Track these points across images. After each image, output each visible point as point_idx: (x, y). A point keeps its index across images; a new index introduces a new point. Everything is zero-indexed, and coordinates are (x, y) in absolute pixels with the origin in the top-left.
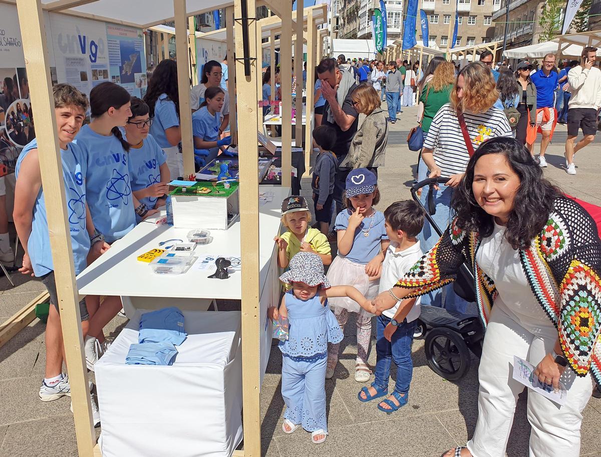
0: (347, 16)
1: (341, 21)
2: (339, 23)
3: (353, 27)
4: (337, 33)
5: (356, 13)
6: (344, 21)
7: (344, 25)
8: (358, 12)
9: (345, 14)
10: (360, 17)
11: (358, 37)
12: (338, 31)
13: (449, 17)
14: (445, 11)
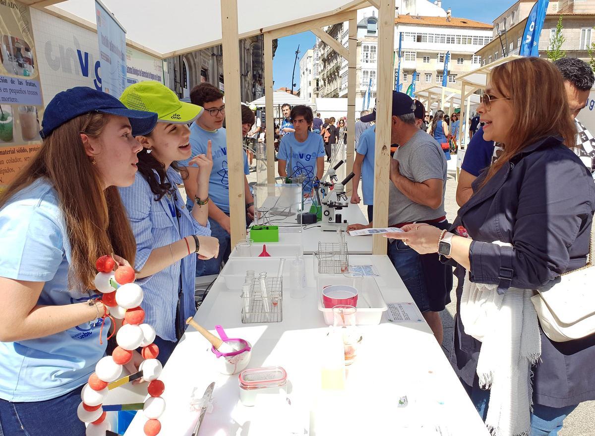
0: (328, 77)
1: (321, 83)
2: (320, 85)
3: (334, 87)
4: (317, 94)
5: (336, 74)
6: (325, 83)
7: (325, 85)
8: (338, 73)
9: (325, 77)
10: (341, 77)
11: (340, 96)
12: (318, 92)
13: (430, 76)
14: (426, 70)
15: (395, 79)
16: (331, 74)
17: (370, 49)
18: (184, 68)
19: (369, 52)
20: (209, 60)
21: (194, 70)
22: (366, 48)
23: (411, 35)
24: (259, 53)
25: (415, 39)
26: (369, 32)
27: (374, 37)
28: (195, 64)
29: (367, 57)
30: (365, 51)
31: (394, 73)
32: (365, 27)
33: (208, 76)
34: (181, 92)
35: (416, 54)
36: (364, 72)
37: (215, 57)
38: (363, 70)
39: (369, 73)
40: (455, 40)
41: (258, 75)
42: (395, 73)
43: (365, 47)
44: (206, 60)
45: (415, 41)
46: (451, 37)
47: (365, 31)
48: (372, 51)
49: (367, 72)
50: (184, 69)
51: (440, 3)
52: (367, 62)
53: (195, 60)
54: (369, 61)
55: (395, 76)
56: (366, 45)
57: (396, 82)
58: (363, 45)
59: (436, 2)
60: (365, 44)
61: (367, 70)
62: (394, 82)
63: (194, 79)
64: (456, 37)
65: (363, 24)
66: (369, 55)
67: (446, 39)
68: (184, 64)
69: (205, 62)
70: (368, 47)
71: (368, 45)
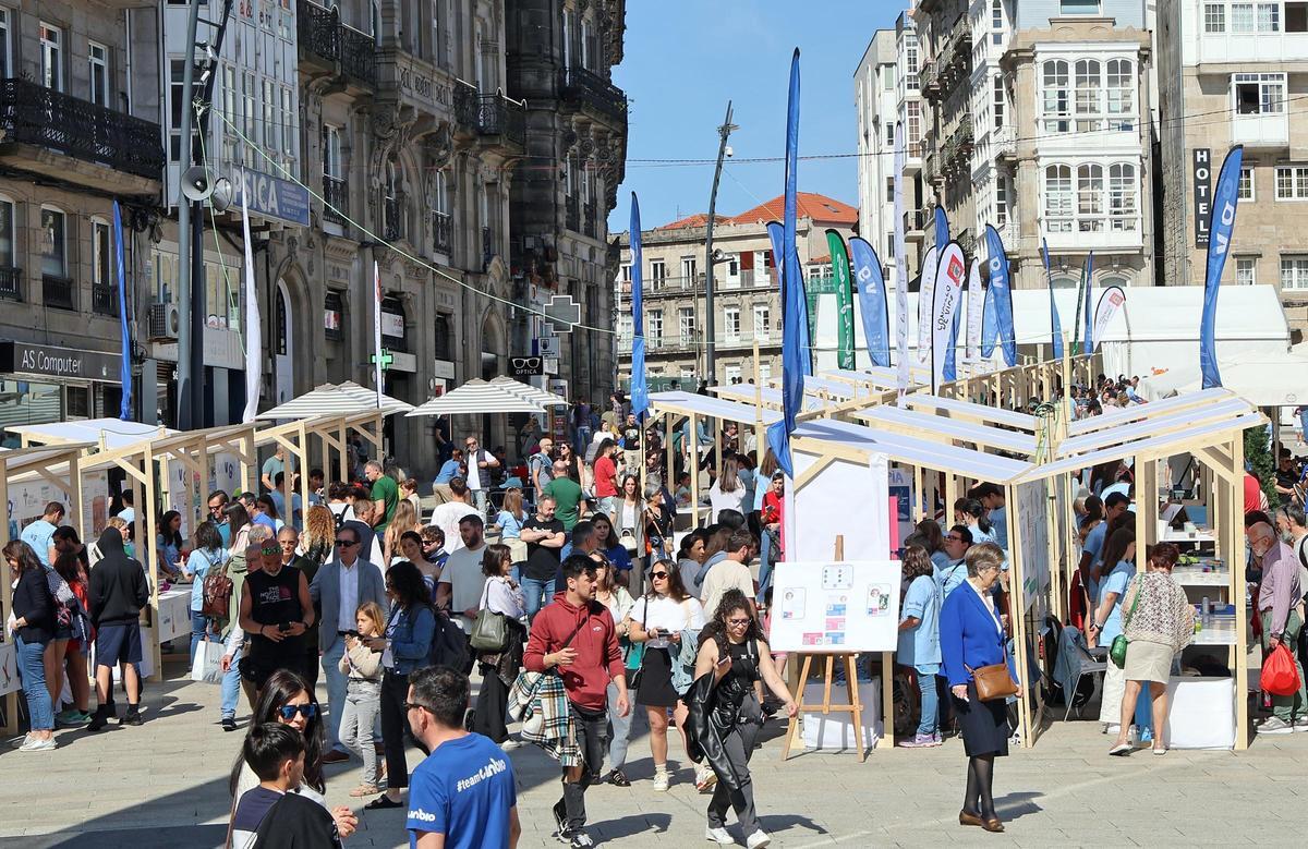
0: (944, 171)
1: (928, 193)
6: (937, 196)
9: (937, 170)
15: (1197, 192)
16: (951, 162)
17: (1072, 74)
18: (280, 303)
19: (1071, 87)
20: (350, 264)
21: (305, 305)
22: (1055, 70)
24: (545, 173)
25: (1275, 18)
27: (1092, 20)
28: (308, 290)
29: (1062, 106)
30: (1048, 81)
31: (1190, 167)
33: (348, 306)
34: (270, 371)
35: (1284, 83)
36: (1051, 171)
37: (369, 251)
38: (1044, 162)
39: (1074, 173)
41: (540, 251)
42: (1197, 166)
43: (1049, 67)
44: (341, 266)
45: (1275, 28)
48: (1081, 82)
49: (1065, 172)
50: (278, 304)
52: (1063, 127)
53: (309, 279)
54: (1072, 126)
55: (1197, 182)
56: (1056, 58)
57: (1202, 207)
58: (1041, 58)
60: (1048, 57)
61: (1065, 161)
62: (1191, 206)
63: (305, 329)
66: (1070, 99)
68: (280, 293)
69: (337, 272)
70: (1063, 66)
71: (1065, 57)
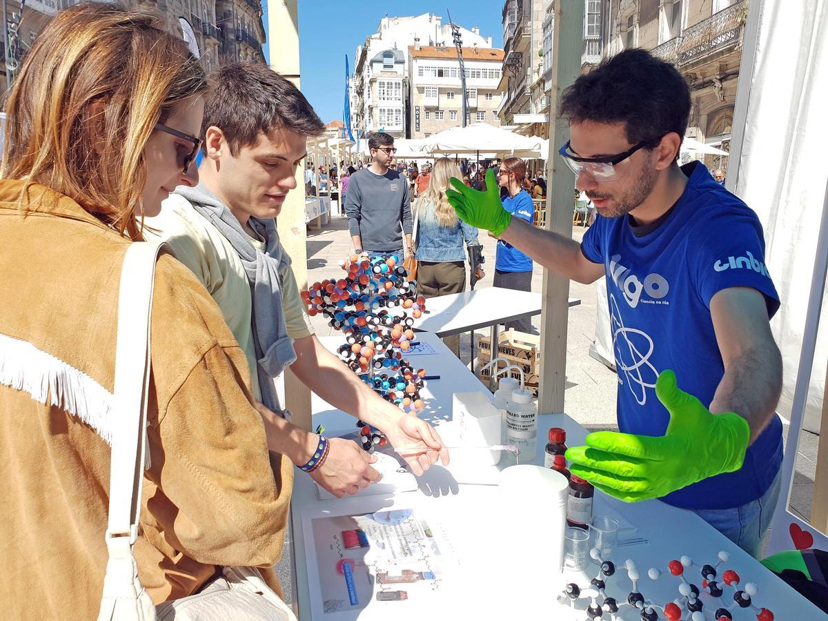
13: (455, 113)
14: (451, 107)
17: (386, 85)
19: (386, 89)
22: (382, 84)
23: (431, 69)
25: (435, 73)
26: (385, 66)
27: (391, 72)
30: (380, 87)
32: (381, 62)
35: (437, 90)
36: (381, 110)
38: (379, 108)
39: (386, 111)
40: (481, 73)
43: (380, 83)
46: (476, 71)
47: (381, 65)
48: (388, 88)
49: (384, 110)
51: (478, 30)
52: (384, 99)
54: (386, 99)
56: (382, 81)
58: (378, 81)
59: (473, 30)
61: (384, 108)
64: (481, 71)
65: (380, 58)
66: (385, 92)
67: (470, 73)
70: (384, 83)
71: (392, 81)
